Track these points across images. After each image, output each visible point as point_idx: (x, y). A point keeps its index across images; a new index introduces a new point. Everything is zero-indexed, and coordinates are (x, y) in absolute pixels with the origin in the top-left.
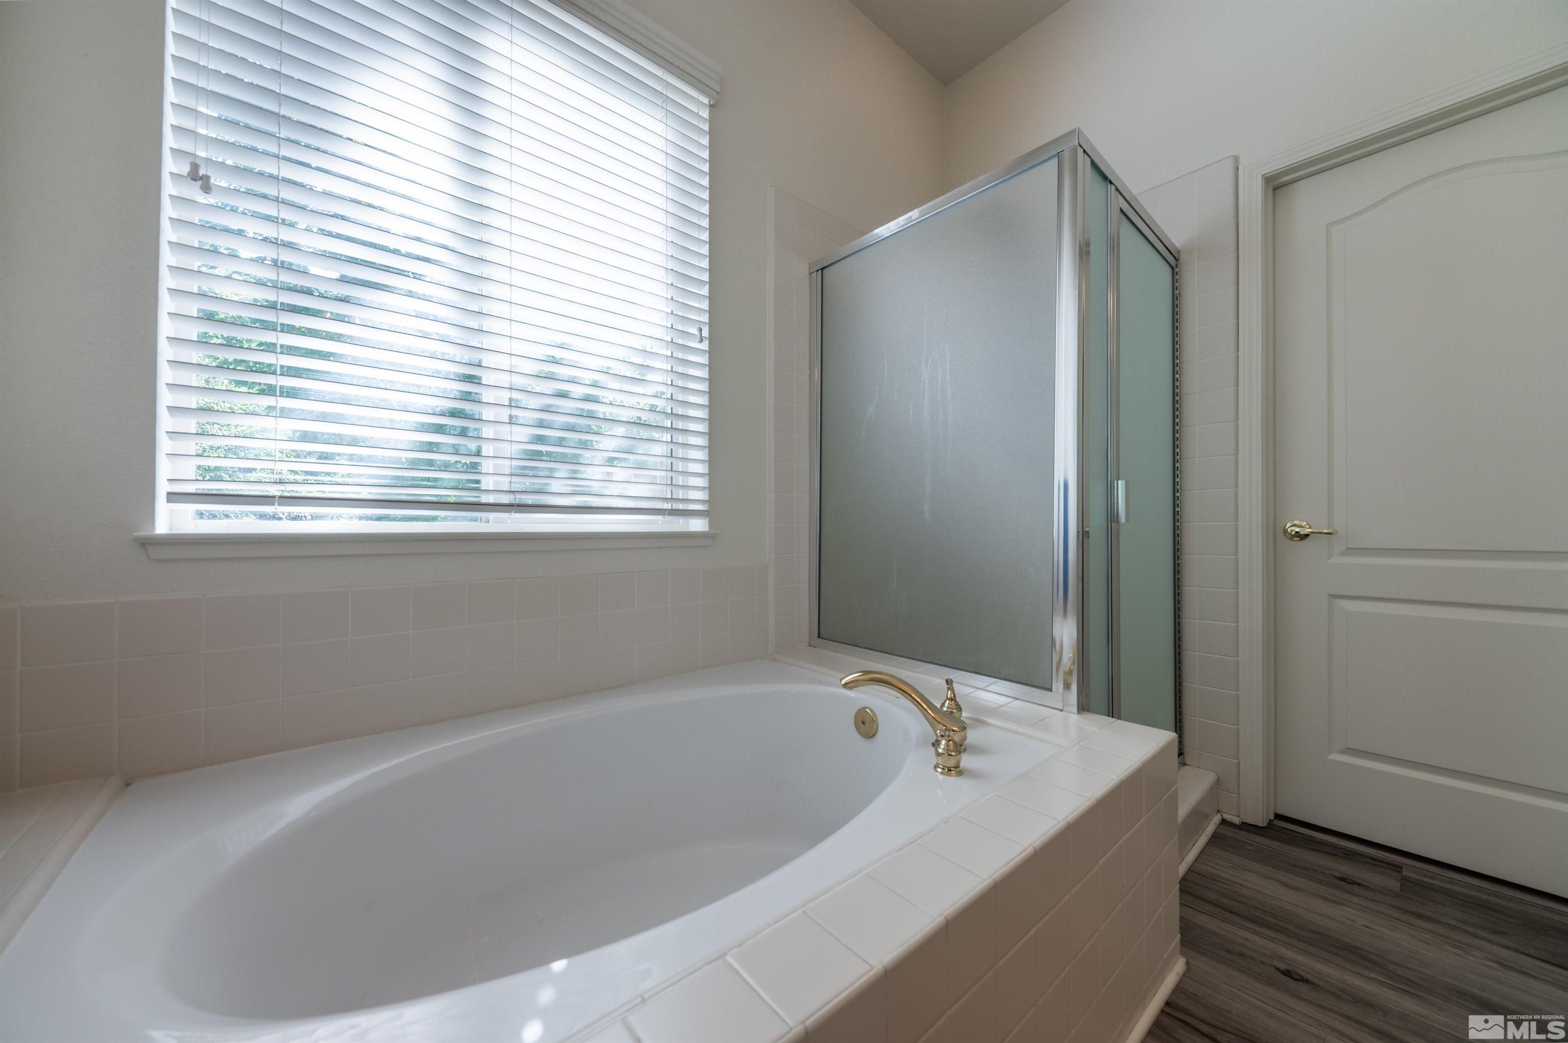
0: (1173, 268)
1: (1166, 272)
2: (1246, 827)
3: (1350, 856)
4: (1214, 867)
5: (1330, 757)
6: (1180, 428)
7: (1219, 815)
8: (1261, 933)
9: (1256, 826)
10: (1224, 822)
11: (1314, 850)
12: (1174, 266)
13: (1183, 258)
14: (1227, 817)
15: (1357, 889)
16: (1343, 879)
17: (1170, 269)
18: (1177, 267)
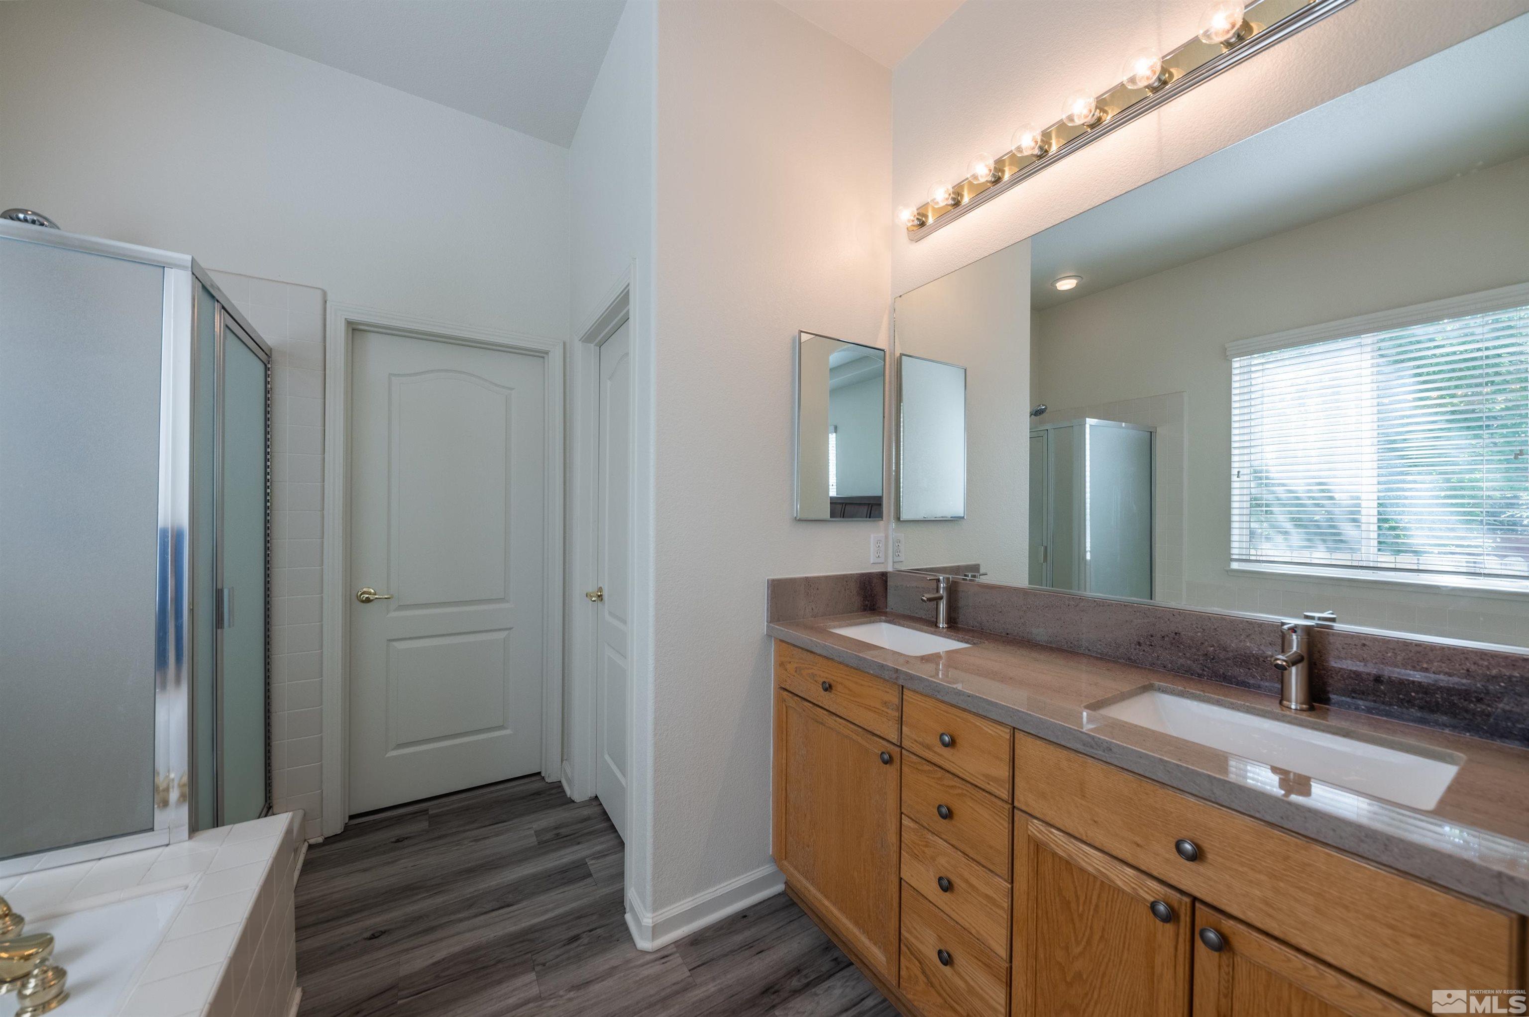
0: (266, 365)
1: (261, 367)
2: (329, 841)
3: (400, 820)
4: (309, 893)
5: (387, 755)
6: (271, 511)
7: (306, 842)
8: (351, 921)
9: (336, 835)
10: (311, 847)
11: (377, 830)
12: (266, 363)
13: (275, 356)
14: (312, 841)
15: (406, 842)
16: (398, 841)
17: (264, 366)
18: (269, 363)
